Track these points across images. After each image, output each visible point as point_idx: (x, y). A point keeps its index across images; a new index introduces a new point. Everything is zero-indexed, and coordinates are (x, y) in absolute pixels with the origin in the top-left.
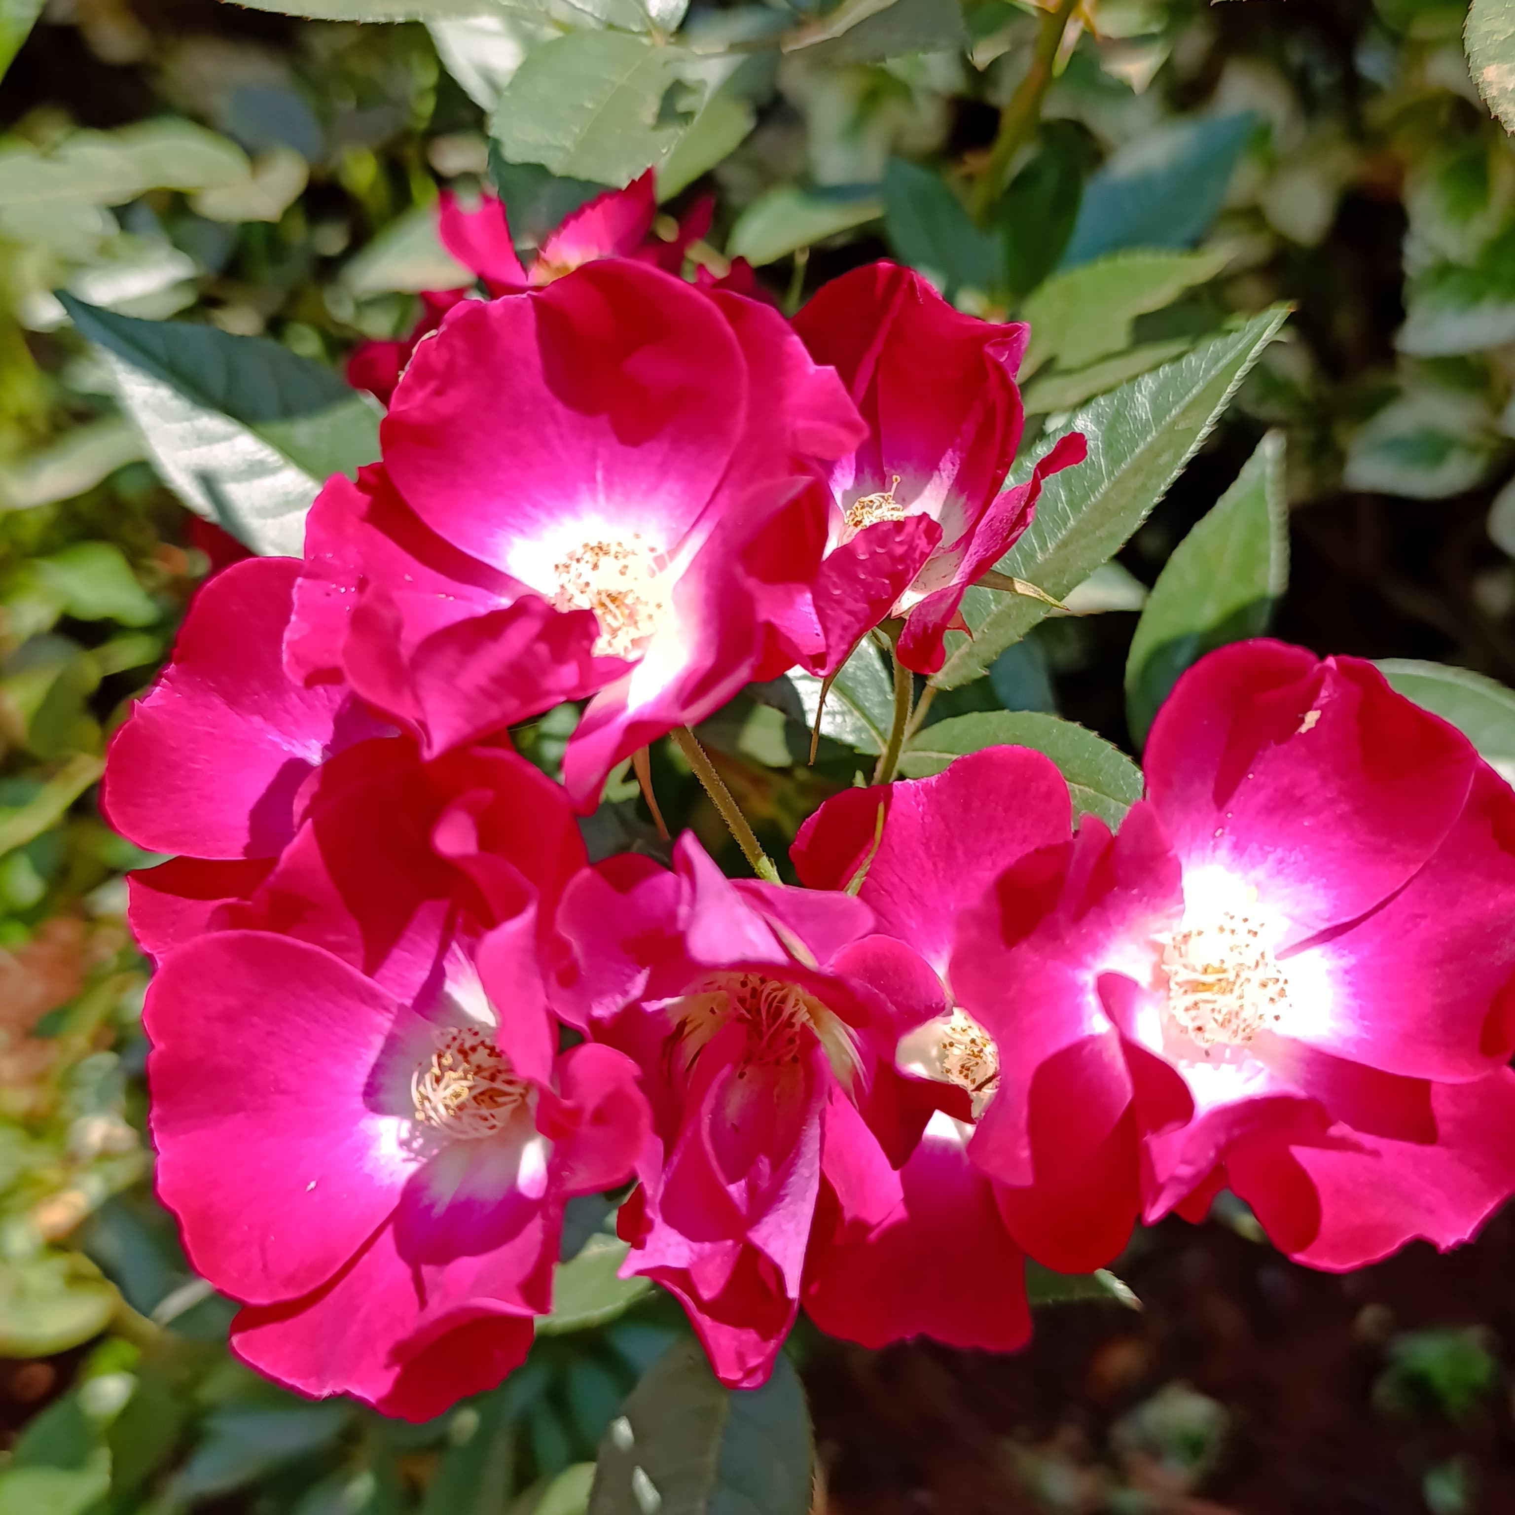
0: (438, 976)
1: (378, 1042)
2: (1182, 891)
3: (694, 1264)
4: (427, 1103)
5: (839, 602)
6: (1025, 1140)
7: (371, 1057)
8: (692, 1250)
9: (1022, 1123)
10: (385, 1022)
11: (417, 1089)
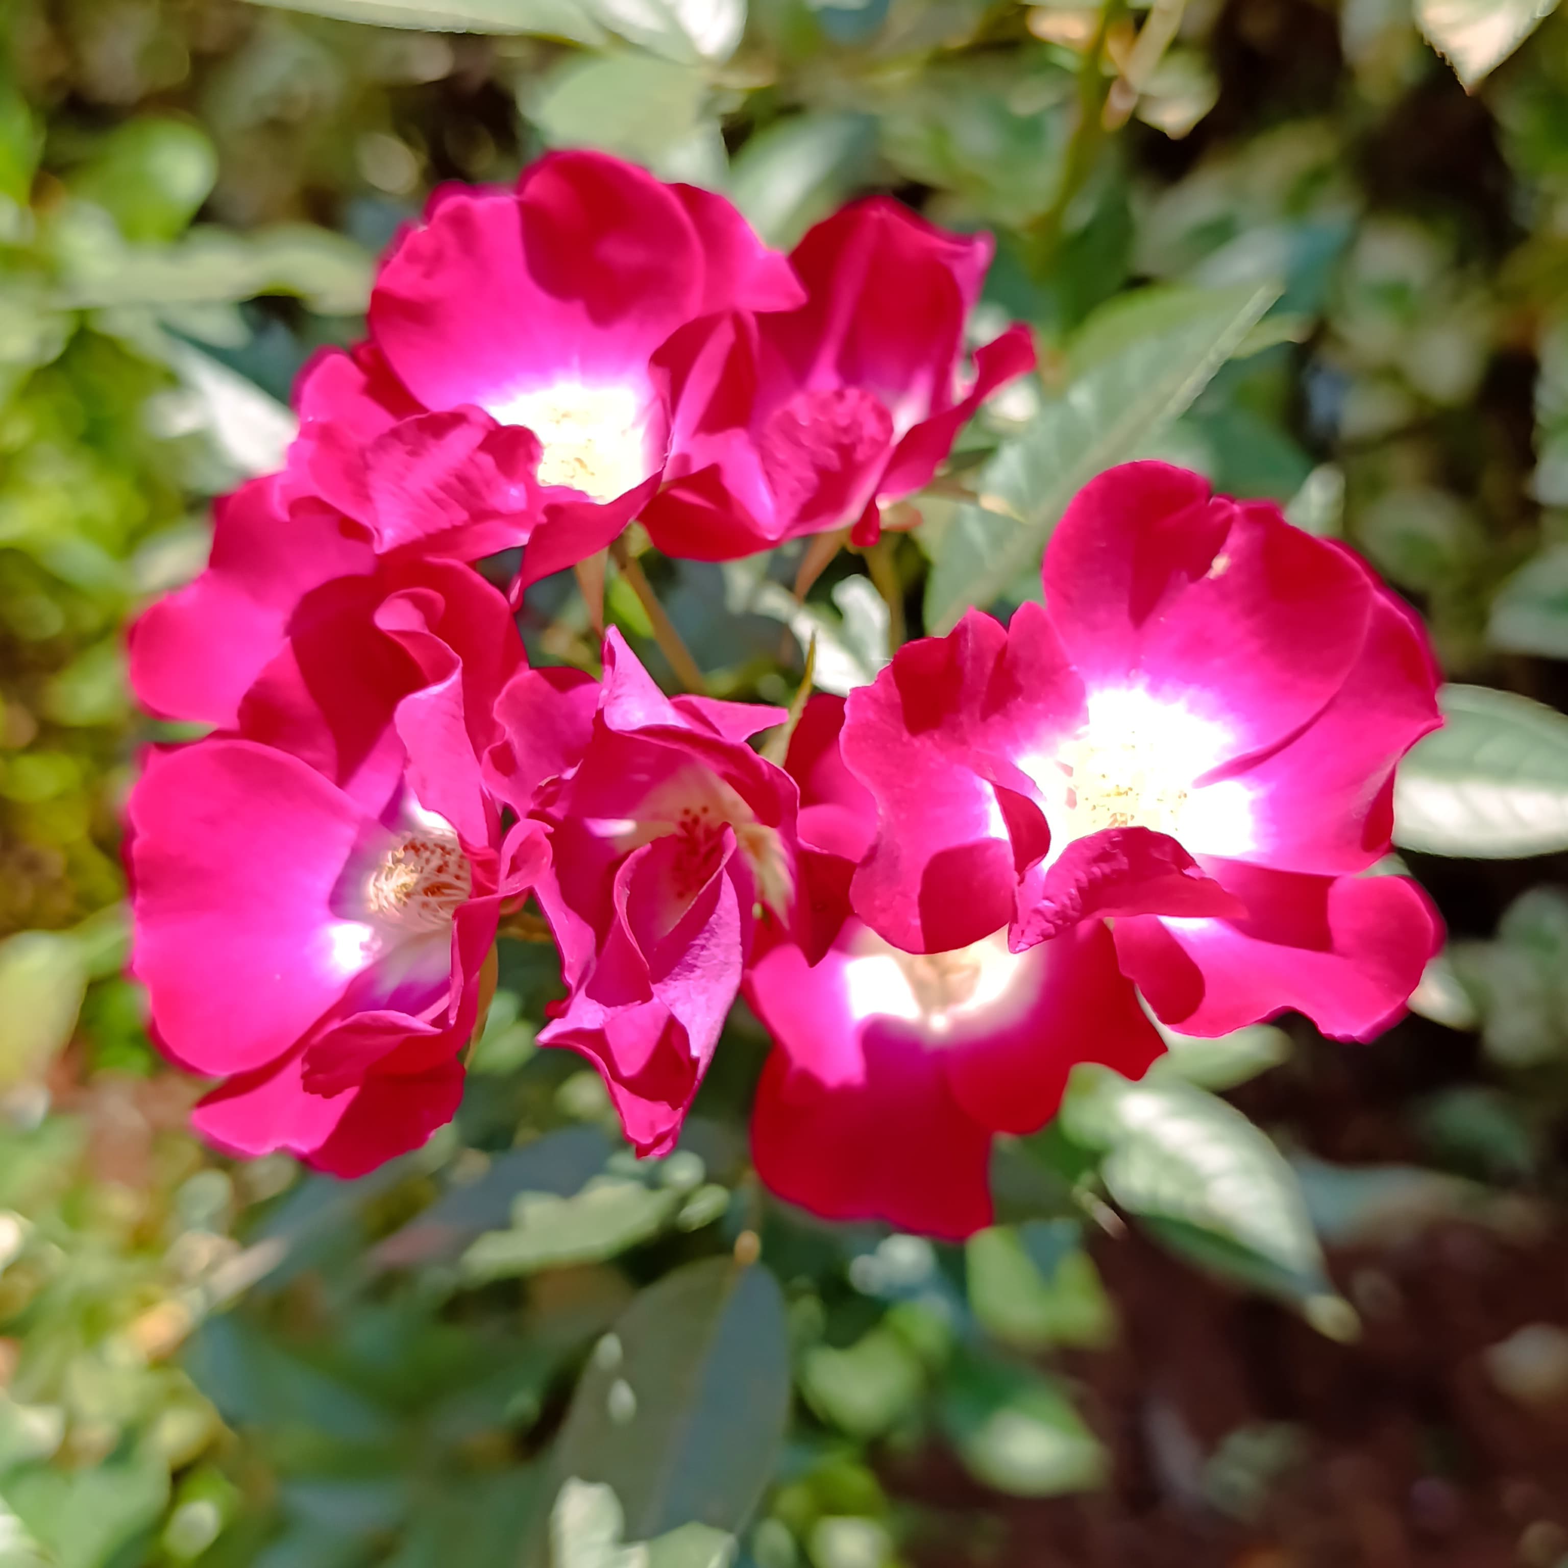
0: (399, 795)
1: (345, 853)
2: (1087, 710)
3: (607, 1023)
4: (380, 893)
5: (783, 466)
6: (916, 910)
7: (335, 868)
8: (606, 1014)
9: (915, 896)
10: (349, 833)
11: (374, 885)
